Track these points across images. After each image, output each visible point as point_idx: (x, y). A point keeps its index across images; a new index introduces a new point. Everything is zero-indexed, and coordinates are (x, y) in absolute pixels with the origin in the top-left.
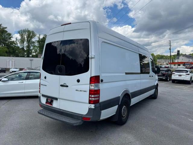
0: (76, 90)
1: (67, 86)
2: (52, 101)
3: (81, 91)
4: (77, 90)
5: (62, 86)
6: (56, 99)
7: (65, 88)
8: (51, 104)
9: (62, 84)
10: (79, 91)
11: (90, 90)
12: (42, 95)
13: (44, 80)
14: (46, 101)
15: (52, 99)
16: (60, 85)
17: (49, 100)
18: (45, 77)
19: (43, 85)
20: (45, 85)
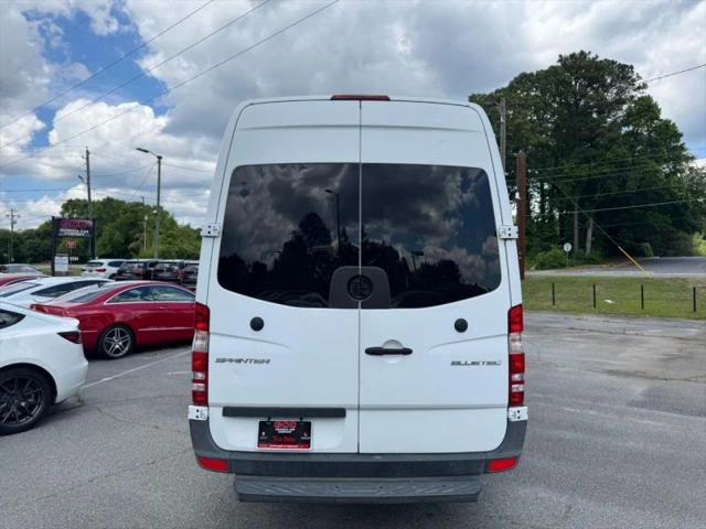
0: (453, 363)
1: (407, 352)
2: (307, 428)
3: (473, 363)
4: (456, 363)
5: (372, 352)
6: (338, 413)
8: (307, 443)
10: (466, 364)
11: (510, 356)
12: (221, 409)
13: (248, 336)
14: (260, 435)
15: (305, 420)
16: (363, 352)
17: (283, 425)
18: (257, 324)
19: (239, 361)
20: (256, 361)
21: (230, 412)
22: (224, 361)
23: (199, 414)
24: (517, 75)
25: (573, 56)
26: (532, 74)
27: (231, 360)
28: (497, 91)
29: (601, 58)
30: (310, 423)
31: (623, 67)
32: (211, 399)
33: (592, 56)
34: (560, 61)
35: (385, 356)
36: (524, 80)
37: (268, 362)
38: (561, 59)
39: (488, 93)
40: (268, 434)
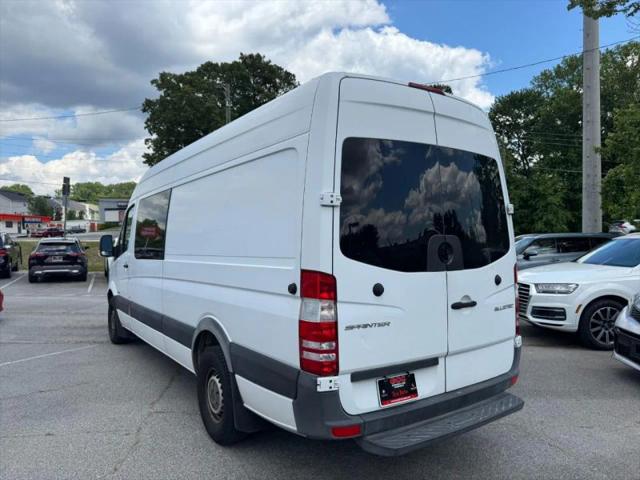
1: (473, 304)
2: (411, 380)
4: (497, 309)
5: (456, 306)
6: (432, 362)
7: (466, 311)
8: (415, 393)
9: (458, 300)
12: (349, 376)
13: (371, 302)
14: (381, 393)
15: (411, 373)
16: (450, 308)
17: (398, 380)
18: (378, 290)
19: (365, 326)
20: (380, 325)
21: (358, 377)
22: (352, 328)
23: (332, 384)
24: (203, 63)
25: (251, 56)
26: (217, 65)
27: (359, 327)
28: (187, 74)
29: (272, 64)
30: (413, 375)
31: (288, 74)
32: (342, 368)
33: (266, 60)
34: (241, 58)
35: (464, 309)
36: (209, 68)
37: (388, 324)
38: (242, 57)
39: (178, 73)
40: (387, 392)
